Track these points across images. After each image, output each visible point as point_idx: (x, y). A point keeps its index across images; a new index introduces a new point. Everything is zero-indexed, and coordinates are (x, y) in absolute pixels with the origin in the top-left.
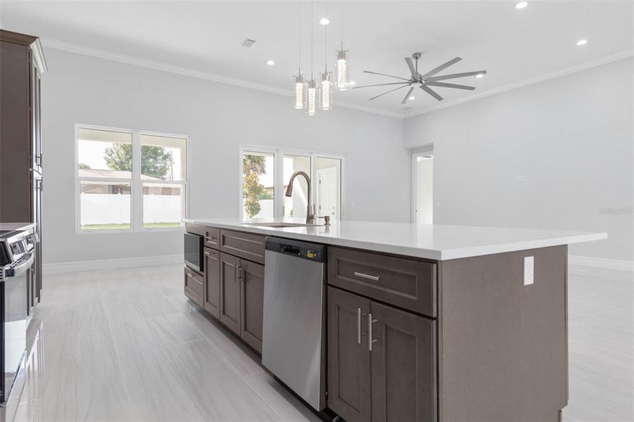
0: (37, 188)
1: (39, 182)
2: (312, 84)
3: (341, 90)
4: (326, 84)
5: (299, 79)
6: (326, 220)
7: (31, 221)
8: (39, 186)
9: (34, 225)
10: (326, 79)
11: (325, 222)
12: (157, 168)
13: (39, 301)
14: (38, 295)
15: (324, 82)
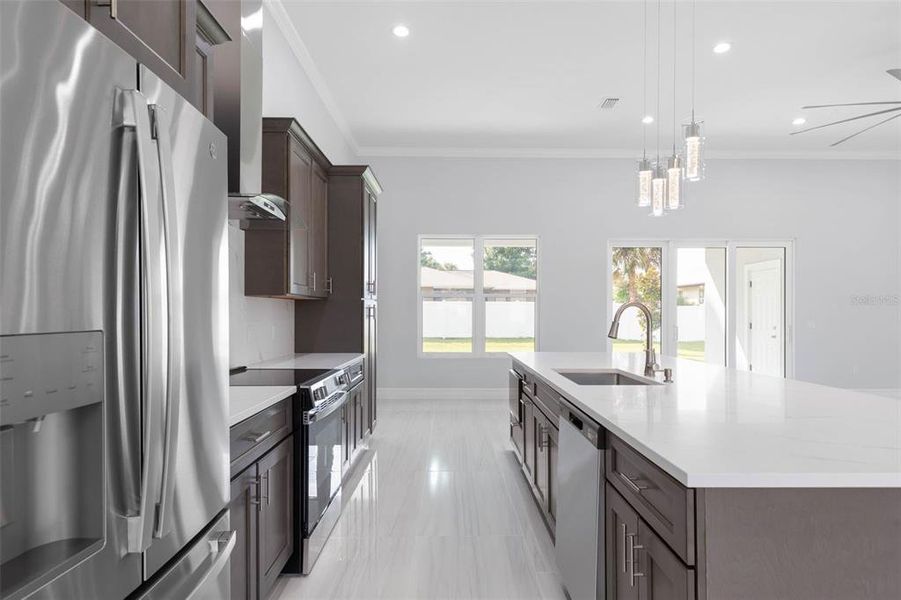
0: (369, 316)
1: (372, 310)
2: (659, 173)
3: (692, 180)
4: (673, 172)
5: (645, 166)
6: (666, 375)
7: (362, 352)
8: (372, 314)
9: (365, 355)
10: (673, 167)
11: (665, 378)
12: (529, 263)
13: (371, 433)
14: (370, 427)
15: (671, 171)
